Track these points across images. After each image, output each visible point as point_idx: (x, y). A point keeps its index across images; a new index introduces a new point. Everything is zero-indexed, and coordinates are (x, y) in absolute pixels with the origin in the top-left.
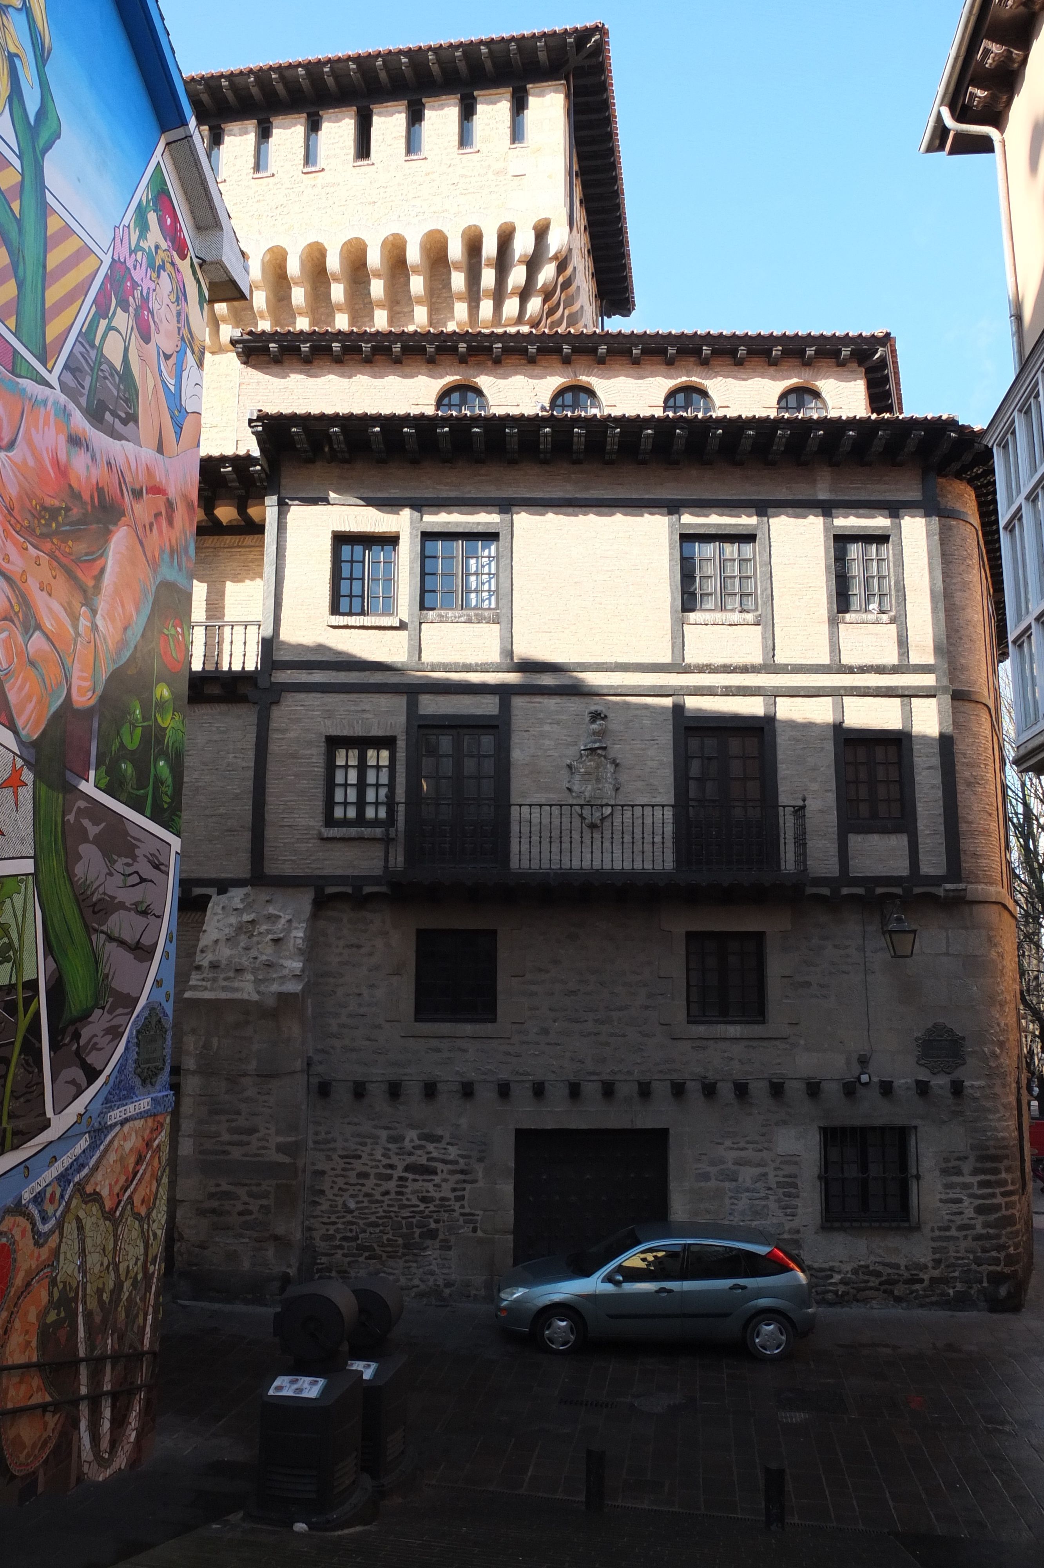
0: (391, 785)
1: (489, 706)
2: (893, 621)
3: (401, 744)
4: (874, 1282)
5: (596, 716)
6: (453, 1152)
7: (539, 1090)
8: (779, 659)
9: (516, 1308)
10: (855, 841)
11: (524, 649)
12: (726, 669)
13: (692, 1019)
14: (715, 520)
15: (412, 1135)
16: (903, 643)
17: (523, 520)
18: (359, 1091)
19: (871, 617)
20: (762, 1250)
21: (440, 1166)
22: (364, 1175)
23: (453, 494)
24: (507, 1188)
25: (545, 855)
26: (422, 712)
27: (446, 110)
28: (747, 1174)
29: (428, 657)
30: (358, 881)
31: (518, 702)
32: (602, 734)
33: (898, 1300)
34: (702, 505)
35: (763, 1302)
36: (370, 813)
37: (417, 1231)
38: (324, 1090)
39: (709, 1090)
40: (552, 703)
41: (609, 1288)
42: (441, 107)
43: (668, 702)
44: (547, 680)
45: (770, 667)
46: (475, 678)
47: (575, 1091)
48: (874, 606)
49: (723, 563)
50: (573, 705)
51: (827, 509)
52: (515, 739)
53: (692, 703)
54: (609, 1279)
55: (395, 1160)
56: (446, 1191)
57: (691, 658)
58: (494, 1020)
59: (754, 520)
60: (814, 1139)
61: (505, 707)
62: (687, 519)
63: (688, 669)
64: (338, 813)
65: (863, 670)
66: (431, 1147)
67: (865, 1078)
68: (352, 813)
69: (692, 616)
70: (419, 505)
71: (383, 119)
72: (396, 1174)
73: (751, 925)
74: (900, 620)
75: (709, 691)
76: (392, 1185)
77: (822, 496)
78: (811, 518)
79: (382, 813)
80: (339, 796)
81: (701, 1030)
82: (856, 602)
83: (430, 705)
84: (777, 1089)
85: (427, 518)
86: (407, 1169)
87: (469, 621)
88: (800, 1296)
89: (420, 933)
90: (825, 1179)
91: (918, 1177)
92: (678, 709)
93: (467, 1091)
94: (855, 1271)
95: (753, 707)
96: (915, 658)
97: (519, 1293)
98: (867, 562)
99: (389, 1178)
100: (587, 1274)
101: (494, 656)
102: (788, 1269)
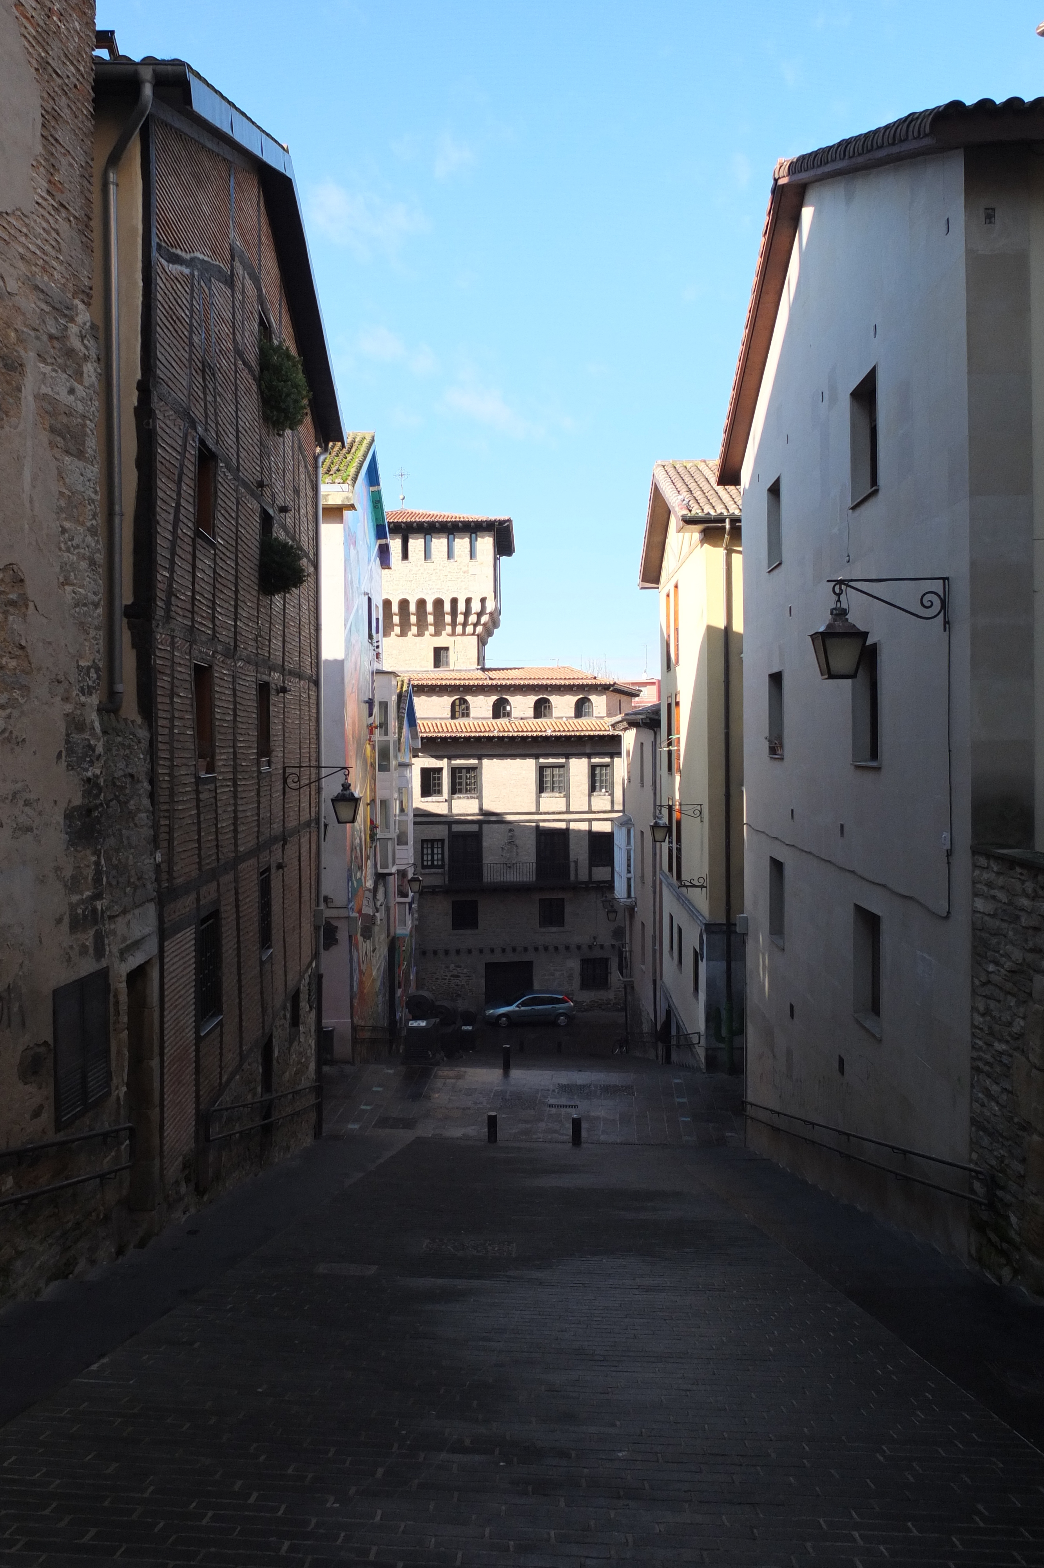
0: (443, 854)
1: (475, 828)
2: (609, 795)
3: (446, 842)
4: (596, 1005)
5: (511, 830)
6: (465, 971)
7: (492, 951)
8: (571, 810)
9: (491, 1016)
10: (594, 869)
11: (487, 807)
12: (553, 813)
13: (540, 926)
14: (551, 760)
15: (452, 966)
16: (612, 802)
17: (485, 762)
18: (435, 953)
19: (602, 794)
20: (561, 997)
21: (461, 975)
22: (438, 979)
23: (461, 753)
24: (483, 981)
25: (495, 877)
26: (453, 830)
27: (442, 540)
28: (557, 974)
29: (455, 811)
30: (434, 887)
31: (485, 826)
32: (512, 837)
33: (603, 1010)
34: (546, 756)
35: (561, 1011)
36: (436, 863)
37: (455, 995)
38: (424, 953)
39: (546, 949)
40: (496, 826)
41: (517, 1009)
42: (439, 538)
43: (534, 824)
44: (493, 818)
45: (568, 812)
46: (469, 818)
47: (504, 950)
48: (604, 790)
49: (553, 776)
50: (502, 826)
51: (589, 756)
52: (484, 839)
53: (541, 824)
54: (517, 1006)
55: (447, 974)
56: (463, 983)
57: (542, 810)
58: (477, 928)
59: (564, 760)
60: (579, 962)
61: (481, 828)
62: (541, 760)
63: (541, 814)
64: (425, 863)
65: (599, 812)
66: (458, 969)
67: (595, 943)
68: (429, 863)
69: (543, 795)
70: (450, 758)
71: (414, 541)
72: (448, 978)
73: (561, 896)
74: (612, 795)
75: (548, 821)
76: (446, 981)
77: (588, 751)
78: (583, 759)
79: (440, 863)
80: (425, 858)
81: (543, 930)
82: (598, 788)
83: (456, 828)
84: (567, 948)
85: (453, 762)
86: (452, 976)
87: (468, 798)
88: (571, 1008)
89: (453, 902)
90: (582, 974)
91: (611, 973)
92: (537, 827)
93: (470, 951)
94: (591, 1002)
95: (563, 825)
96: (616, 808)
97: (491, 1011)
98: (602, 775)
99: (445, 979)
100: (511, 1005)
101: (477, 811)
102: (568, 1002)
